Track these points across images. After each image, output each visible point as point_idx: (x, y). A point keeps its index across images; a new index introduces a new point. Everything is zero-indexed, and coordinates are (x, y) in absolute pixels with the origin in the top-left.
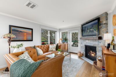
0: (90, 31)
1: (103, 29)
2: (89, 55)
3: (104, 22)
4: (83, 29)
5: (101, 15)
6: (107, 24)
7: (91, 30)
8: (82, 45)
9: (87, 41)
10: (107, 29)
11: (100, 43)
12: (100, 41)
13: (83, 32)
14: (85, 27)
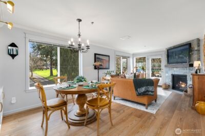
0: (179, 57)
1: (195, 56)
2: (177, 85)
3: (196, 49)
4: (169, 54)
5: (193, 40)
6: (199, 51)
7: (181, 56)
8: (167, 75)
9: (175, 69)
10: (200, 56)
11: (192, 70)
12: (191, 68)
13: (169, 58)
14: (173, 53)
